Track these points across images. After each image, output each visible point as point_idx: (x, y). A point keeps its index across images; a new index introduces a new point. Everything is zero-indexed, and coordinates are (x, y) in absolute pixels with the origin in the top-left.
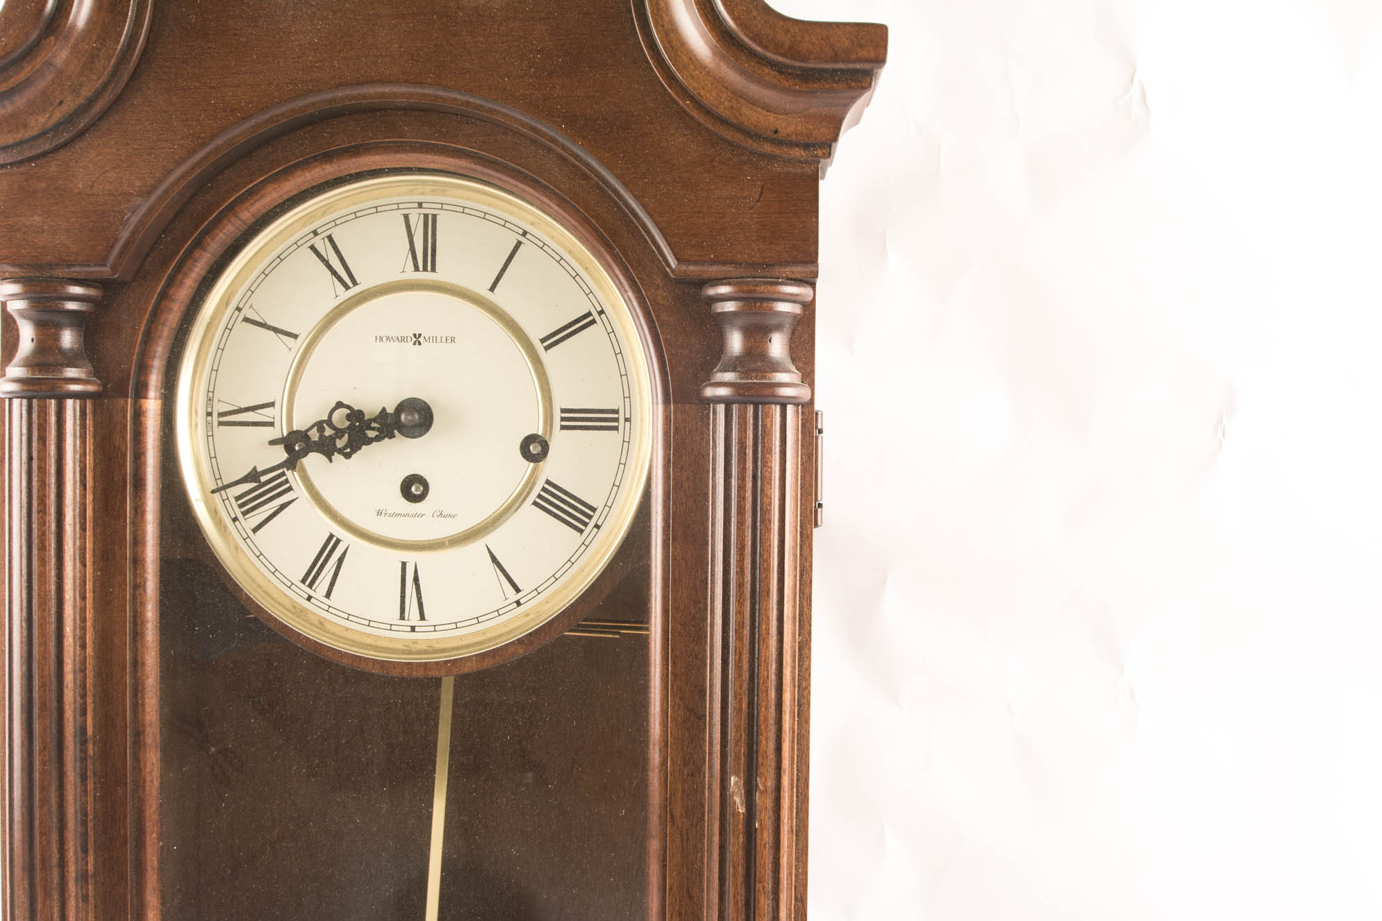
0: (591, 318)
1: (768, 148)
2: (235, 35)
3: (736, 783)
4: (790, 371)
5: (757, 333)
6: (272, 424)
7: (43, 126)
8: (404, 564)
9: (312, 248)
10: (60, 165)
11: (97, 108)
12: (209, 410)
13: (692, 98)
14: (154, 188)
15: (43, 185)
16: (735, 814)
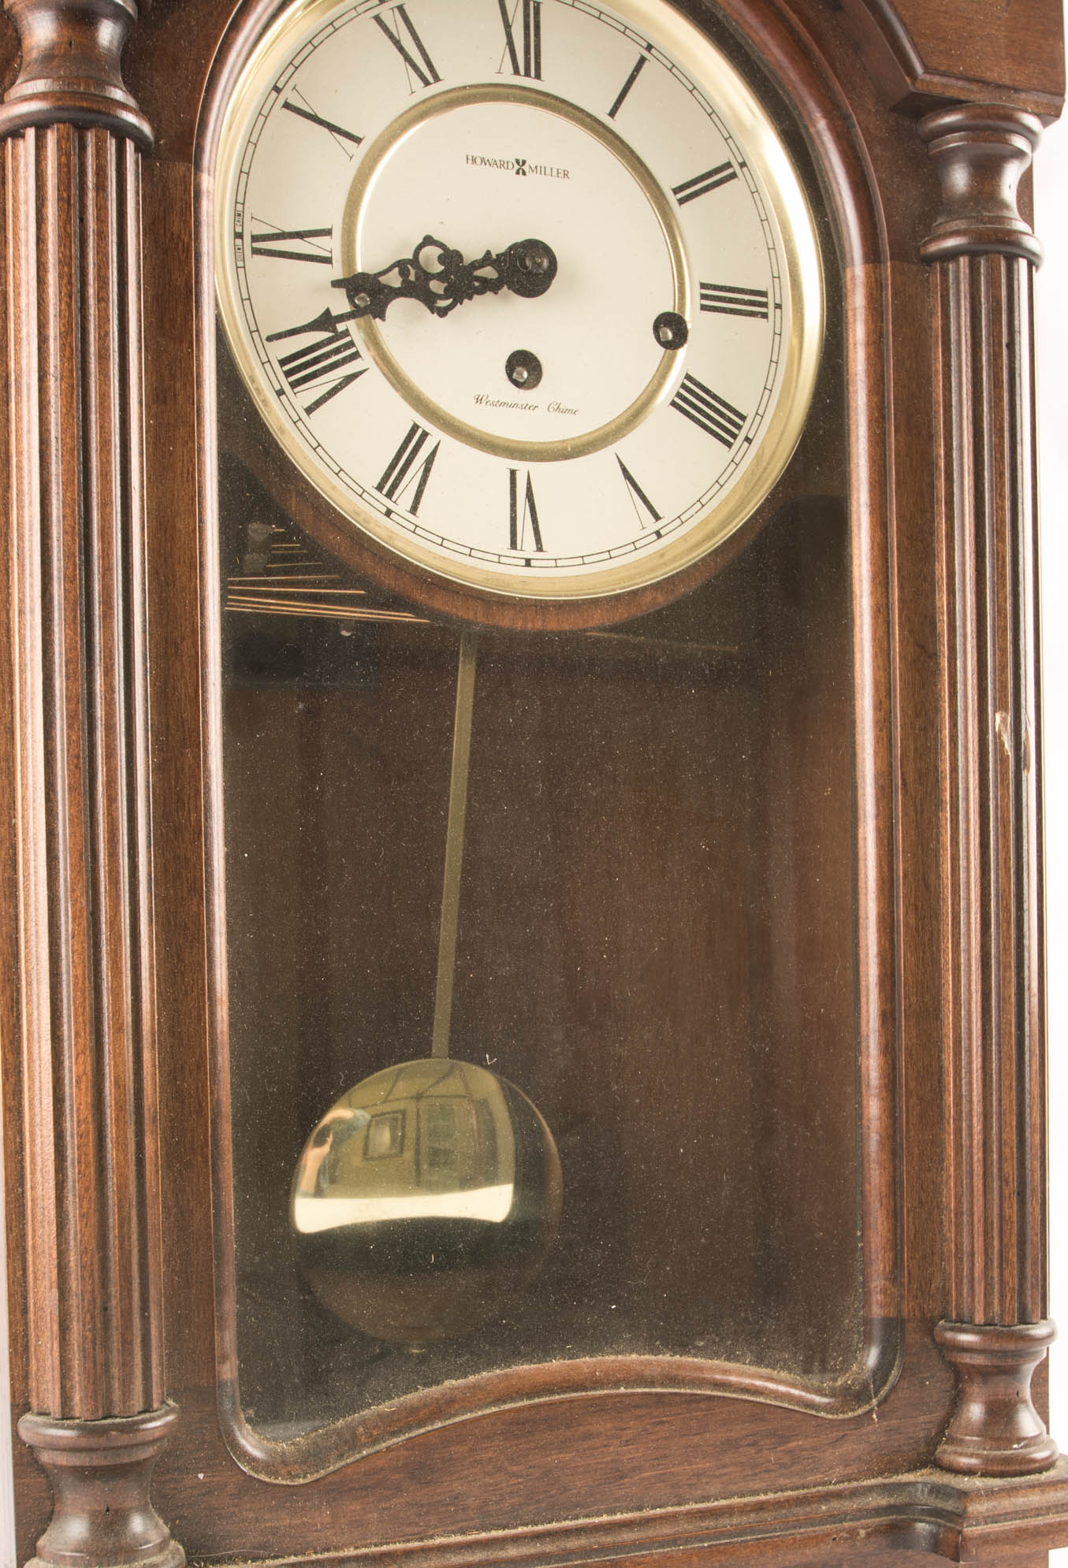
0: (730, 170)
3: (1003, 720)
6: (326, 259)
8: (513, 476)
9: (379, 21)
12: (239, 230)
16: (1002, 759)
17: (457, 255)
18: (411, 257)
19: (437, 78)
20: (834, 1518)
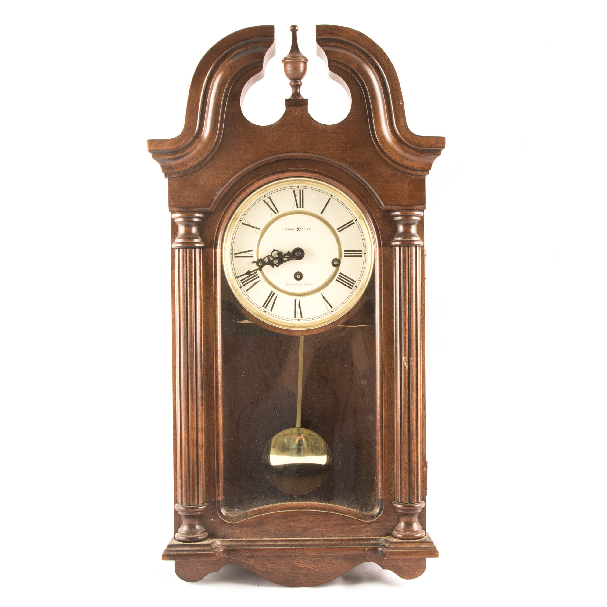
0: (353, 222)
1: (411, 172)
2: (249, 137)
3: (405, 359)
4: (417, 237)
5: (407, 226)
6: (252, 257)
7: (192, 165)
8: (295, 300)
9: (264, 201)
10: (195, 177)
11: (208, 160)
12: (232, 253)
13: (388, 157)
14: (225, 184)
15: (189, 183)
16: (405, 368)
17: (281, 253)
18: (270, 254)
19: (278, 212)
20: (359, 544)
